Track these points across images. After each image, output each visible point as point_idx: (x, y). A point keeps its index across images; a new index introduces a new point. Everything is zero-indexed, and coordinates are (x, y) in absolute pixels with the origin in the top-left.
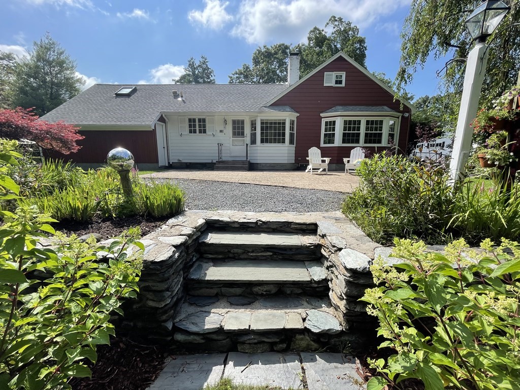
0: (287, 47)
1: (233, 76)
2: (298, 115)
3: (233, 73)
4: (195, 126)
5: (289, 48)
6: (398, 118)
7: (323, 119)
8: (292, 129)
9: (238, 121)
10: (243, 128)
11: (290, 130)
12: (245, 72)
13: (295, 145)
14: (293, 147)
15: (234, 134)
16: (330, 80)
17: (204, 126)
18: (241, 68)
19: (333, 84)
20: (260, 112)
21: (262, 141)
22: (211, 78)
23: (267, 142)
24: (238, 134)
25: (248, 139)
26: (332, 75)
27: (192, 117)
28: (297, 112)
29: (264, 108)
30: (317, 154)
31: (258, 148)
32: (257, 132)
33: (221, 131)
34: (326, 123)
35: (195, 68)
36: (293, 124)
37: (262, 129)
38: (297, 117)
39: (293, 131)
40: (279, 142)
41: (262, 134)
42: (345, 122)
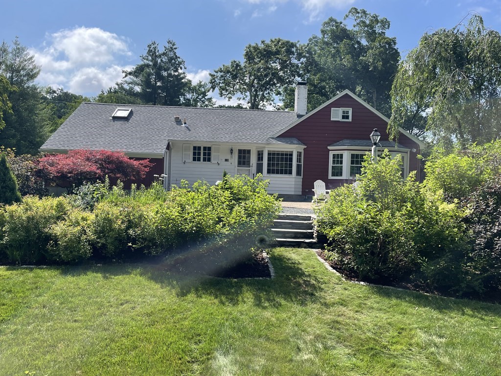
0: (293, 45)
1: (215, 74)
2: (306, 147)
3: (217, 70)
4: (199, 154)
5: (296, 46)
6: (407, 153)
7: (330, 152)
8: (299, 160)
9: (244, 151)
10: (249, 158)
11: (297, 162)
12: (234, 71)
13: (302, 177)
14: (300, 179)
15: (240, 164)
16: (337, 115)
17: (209, 154)
18: (229, 64)
19: (340, 119)
20: (268, 144)
21: (269, 172)
23: (273, 173)
24: (244, 164)
25: (254, 168)
26: (338, 111)
27: (197, 145)
28: (305, 144)
29: (271, 139)
30: (322, 186)
32: (263, 162)
33: (226, 160)
34: (334, 155)
35: (156, 56)
36: (300, 156)
37: (269, 160)
38: (304, 149)
39: (300, 162)
40: (286, 173)
41: (269, 165)
42: (353, 156)
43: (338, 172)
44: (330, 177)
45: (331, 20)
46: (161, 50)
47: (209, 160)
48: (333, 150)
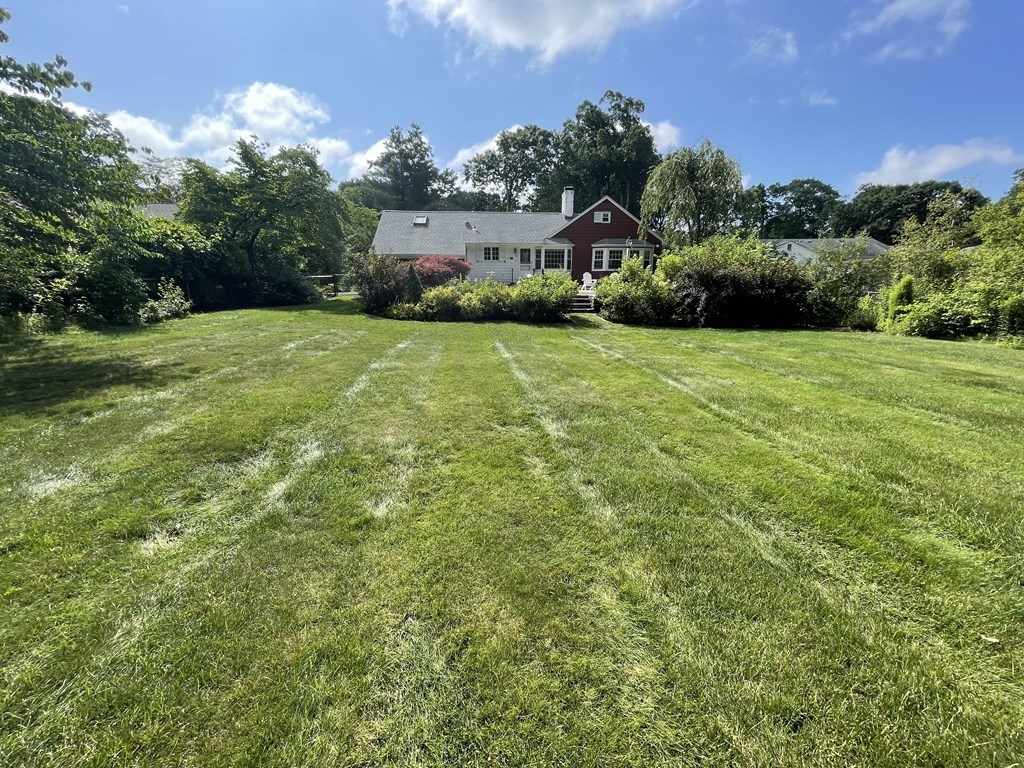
2: (574, 245)
4: (489, 253)
6: (652, 248)
7: (593, 249)
9: (525, 250)
10: (529, 256)
13: (572, 269)
15: (522, 261)
16: (599, 218)
17: (497, 254)
19: (601, 221)
20: (545, 244)
21: (546, 267)
23: (549, 267)
24: (525, 261)
25: (533, 265)
26: (600, 214)
27: (489, 247)
28: (573, 243)
29: (547, 240)
32: (541, 259)
33: (512, 258)
34: (596, 252)
36: (570, 253)
37: (546, 256)
38: (573, 247)
39: (570, 258)
40: (559, 267)
41: (546, 261)
42: (611, 252)
43: (599, 264)
44: (593, 270)
45: (586, 103)
46: (405, 136)
47: (497, 258)
48: (596, 247)
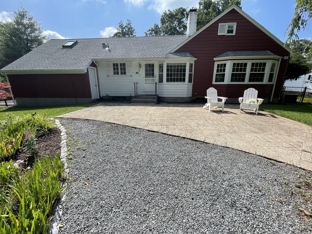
0: (184, 10)
1: (147, 32)
2: (196, 59)
3: (148, 30)
4: (118, 69)
5: (186, 11)
6: (278, 60)
7: (215, 62)
8: (191, 70)
10: (153, 70)
11: (189, 72)
12: (155, 29)
14: (191, 85)
15: (147, 75)
16: (223, 30)
17: (125, 69)
18: (153, 27)
19: (225, 33)
20: (166, 58)
21: (168, 80)
22: (134, 35)
23: (171, 81)
24: (150, 75)
25: (157, 79)
26: (225, 25)
27: (115, 62)
28: (195, 57)
29: (169, 54)
30: (214, 93)
31: (165, 86)
32: (163, 73)
33: (137, 73)
34: (218, 65)
35: (123, 28)
36: (192, 67)
38: (195, 61)
39: (191, 72)
40: (180, 81)
41: (168, 75)
43: (221, 78)
44: (214, 83)
46: (124, 25)
48: (218, 61)
